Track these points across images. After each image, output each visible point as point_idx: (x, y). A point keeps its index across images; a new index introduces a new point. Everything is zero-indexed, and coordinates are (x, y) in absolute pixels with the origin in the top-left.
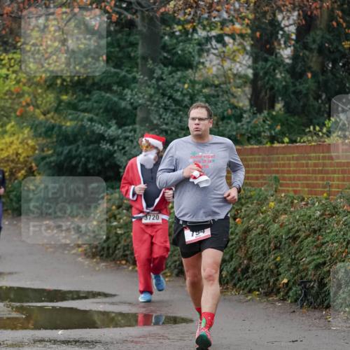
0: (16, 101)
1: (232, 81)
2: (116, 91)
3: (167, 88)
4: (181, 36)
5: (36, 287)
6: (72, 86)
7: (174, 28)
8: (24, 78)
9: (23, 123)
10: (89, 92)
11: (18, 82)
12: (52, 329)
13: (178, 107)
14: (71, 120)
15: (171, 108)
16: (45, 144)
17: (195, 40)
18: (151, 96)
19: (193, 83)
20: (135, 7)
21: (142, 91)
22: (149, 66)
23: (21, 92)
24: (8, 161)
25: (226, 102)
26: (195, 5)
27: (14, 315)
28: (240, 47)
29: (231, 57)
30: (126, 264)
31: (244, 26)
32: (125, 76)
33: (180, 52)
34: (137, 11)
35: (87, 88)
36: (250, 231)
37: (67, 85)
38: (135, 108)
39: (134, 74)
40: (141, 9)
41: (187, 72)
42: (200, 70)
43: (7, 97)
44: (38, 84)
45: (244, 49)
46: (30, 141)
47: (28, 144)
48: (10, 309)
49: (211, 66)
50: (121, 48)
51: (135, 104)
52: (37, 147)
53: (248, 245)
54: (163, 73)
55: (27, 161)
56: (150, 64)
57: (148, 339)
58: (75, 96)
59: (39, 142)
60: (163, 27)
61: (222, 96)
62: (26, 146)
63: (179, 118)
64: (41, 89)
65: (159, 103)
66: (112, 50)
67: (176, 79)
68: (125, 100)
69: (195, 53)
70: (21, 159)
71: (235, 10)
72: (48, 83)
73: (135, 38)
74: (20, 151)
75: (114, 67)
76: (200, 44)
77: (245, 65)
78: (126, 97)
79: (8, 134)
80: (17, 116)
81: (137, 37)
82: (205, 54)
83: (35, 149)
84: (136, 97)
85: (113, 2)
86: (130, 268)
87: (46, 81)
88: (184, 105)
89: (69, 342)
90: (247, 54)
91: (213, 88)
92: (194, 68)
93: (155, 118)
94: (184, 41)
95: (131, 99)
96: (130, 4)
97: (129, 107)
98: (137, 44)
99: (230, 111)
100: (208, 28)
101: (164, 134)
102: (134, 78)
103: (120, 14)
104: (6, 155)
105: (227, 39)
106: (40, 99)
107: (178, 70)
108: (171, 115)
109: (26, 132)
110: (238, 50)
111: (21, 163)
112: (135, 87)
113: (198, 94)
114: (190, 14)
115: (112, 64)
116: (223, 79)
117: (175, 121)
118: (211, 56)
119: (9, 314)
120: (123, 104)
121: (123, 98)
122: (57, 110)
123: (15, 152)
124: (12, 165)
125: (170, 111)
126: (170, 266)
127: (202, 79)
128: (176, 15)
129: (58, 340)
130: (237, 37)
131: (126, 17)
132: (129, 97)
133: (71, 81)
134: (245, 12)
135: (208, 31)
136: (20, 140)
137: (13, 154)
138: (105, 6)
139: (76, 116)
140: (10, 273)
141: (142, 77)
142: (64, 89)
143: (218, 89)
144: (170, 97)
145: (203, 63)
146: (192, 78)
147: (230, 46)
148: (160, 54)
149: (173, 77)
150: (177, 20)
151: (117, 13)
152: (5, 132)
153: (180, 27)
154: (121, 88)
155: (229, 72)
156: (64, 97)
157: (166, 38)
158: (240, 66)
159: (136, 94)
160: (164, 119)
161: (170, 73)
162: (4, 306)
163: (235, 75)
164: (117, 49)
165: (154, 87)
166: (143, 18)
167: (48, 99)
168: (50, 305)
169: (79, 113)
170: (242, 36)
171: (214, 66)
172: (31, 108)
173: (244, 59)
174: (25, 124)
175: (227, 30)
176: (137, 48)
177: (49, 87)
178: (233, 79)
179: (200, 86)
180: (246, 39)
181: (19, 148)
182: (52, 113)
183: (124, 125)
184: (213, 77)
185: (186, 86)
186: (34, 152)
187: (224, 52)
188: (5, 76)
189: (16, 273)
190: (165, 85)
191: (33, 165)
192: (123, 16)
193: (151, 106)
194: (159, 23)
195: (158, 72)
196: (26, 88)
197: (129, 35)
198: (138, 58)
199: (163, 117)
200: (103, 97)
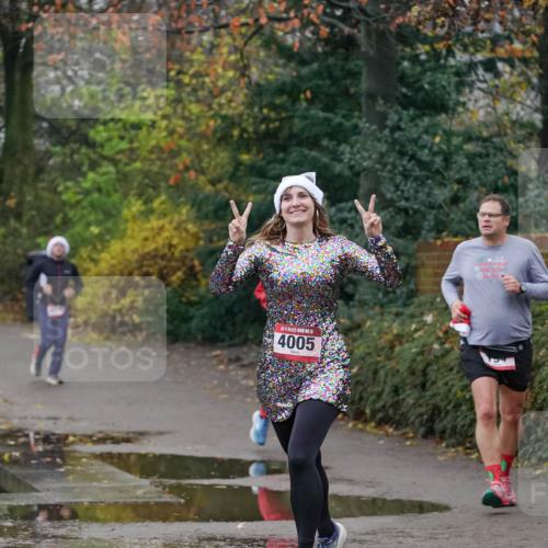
0: (168, 163)
1: (509, 131)
2: (327, 148)
3: (407, 144)
4: (427, 61)
5: (200, 454)
6: (256, 140)
7: (417, 48)
8: (181, 126)
9: (180, 197)
10: (284, 149)
11: (171, 133)
12: (227, 520)
13: (424, 173)
14: (255, 193)
15: (414, 174)
16: (214, 230)
17: (451, 67)
18: (382, 155)
19: (448, 134)
20: (357, 15)
21: (367, 147)
22: (378, 108)
23: (176, 149)
24: (155, 256)
25: (501, 165)
26: (451, 13)
27: (167, 498)
28: (521, 79)
29: (508, 94)
30: (342, 419)
31: (529, 45)
32: (340, 125)
33: (426, 86)
34: (358, 22)
35: (281, 142)
36: (539, 367)
37: (250, 138)
38: (358, 175)
39: (355, 121)
40: (366, 19)
41: (439, 118)
42: (459, 114)
43: (153, 157)
44: (203, 136)
45: (529, 81)
46: (190, 226)
47: (186, 230)
48: (160, 489)
49: (477, 108)
50: (335, 81)
51: (357, 168)
52: (202, 235)
53: (537, 390)
54: (400, 119)
55: (186, 257)
56: (380, 105)
57: (380, 536)
58: (261, 156)
59: (205, 227)
60: (400, 47)
61: (495, 155)
62: (184, 234)
63: (427, 190)
64: (208, 143)
65: (394, 166)
66: (320, 82)
67: (421, 129)
68: (341, 161)
69: (452, 89)
70: (177, 254)
71: (514, 21)
72: (218, 135)
73: (357, 65)
74: (175, 241)
75: (323, 110)
76: (458, 74)
77: (530, 107)
78: (342, 157)
79: (156, 215)
80: (170, 187)
81: (360, 63)
82: (467, 90)
83: (199, 239)
84: (358, 156)
85: (321, 8)
86: (350, 425)
87: (215, 132)
88: (434, 169)
89: (254, 540)
90: (533, 89)
91: (480, 143)
92: (450, 112)
93: (389, 190)
94: (434, 70)
95: (351, 159)
96: (347, 10)
97: (347, 173)
98: (360, 73)
99: (506, 179)
100: (471, 49)
101: (403, 215)
102: (356, 127)
103: (332, 26)
104: (153, 246)
105: (500, 65)
106: (207, 160)
107: (424, 115)
108: (414, 185)
109: (184, 211)
110: (519, 83)
111: (176, 260)
112: (356, 142)
113: (456, 152)
114: (442, 26)
115: (320, 106)
116: (496, 129)
117: (420, 195)
118: (477, 93)
119: (160, 497)
120: (338, 168)
121: (337, 158)
122: (233, 177)
123: (167, 241)
124: (163, 263)
125: (412, 179)
126: (413, 423)
127: (462, 128)
128: (421, 27)
129: (238, 537)
130: (517, 63)
131: (341, 31)
132: (346, 157)
133: (256, 132)
134: (530, 24)
135: (473, 54)
136: (174, 224)
137: (164, 246)
138: (309, 14)
139: (263, 186)
140: (161, 433)
141: (367, 125)
142: (245, 144)
143: (488, 144)
144: (413, 157)
145: (464, 104)
146: (447, 127)
147: (506, 76)
148: (396, 88)
149: (416, 125)
150: (422, 36)
151: (328, 25)
152: (151, 211)
153: (427, 48)
154: (334, 143)
155: (506, 118)
156: (245, 157)
157: (406, 64)
158: (523, 109)
159: (358, 152)
160: (403, 191)
161: (412, 120)
162: (151, 483)
163: (514, 123)
164: (328, 82)
165: (386, 142)
166: (368, 34)
167: (219, 160)
168: (223, 483)
169: (268, 182)
170: (525, 61)
171: (481, 108)
172: (192, 174)
173: (528, 97)
174: (182, 199)
175: (501, 52)
176: (359, 80)
177: (219, 140)
178: (511, 128)
179: (460, 139)
180: (532, 66)
181: (172, 237)
182: (225, 182)
183: (341, 201)
184: (479, 126)
185: (437, 139)
186: (196, 243)
187: (497, 86)
188: (150, 123)
189: (169, 433)
190: (404, 138)
191: (196, 263)
192: (336, 30)
193: (383, 171)
194: (393, 41)
195: (393, 118)
196: (183, 143)
197: (346, 59)
198: (361, 95)
199: (402, 187)
200: (305, 157)
